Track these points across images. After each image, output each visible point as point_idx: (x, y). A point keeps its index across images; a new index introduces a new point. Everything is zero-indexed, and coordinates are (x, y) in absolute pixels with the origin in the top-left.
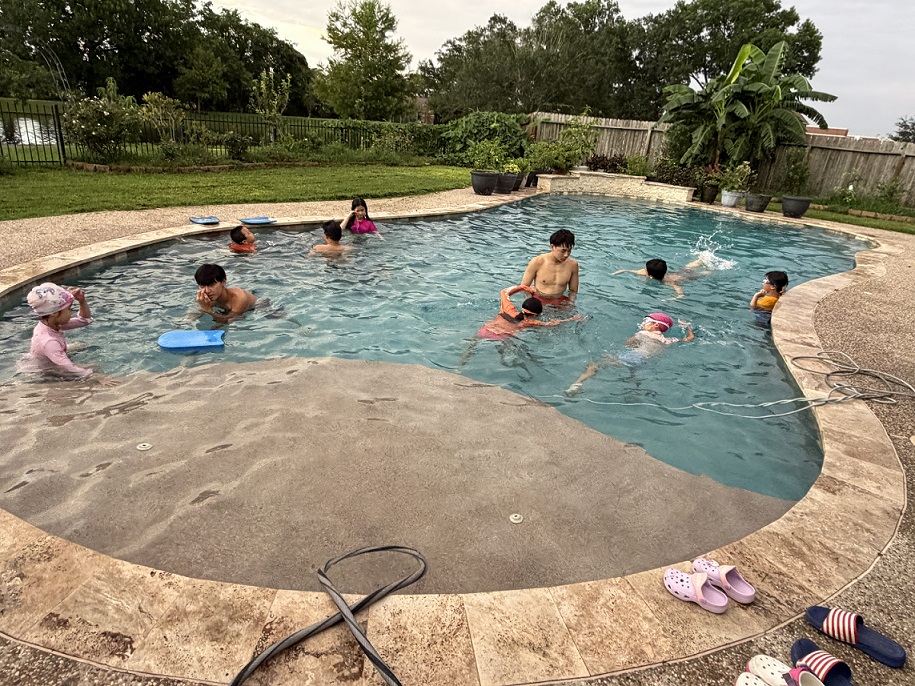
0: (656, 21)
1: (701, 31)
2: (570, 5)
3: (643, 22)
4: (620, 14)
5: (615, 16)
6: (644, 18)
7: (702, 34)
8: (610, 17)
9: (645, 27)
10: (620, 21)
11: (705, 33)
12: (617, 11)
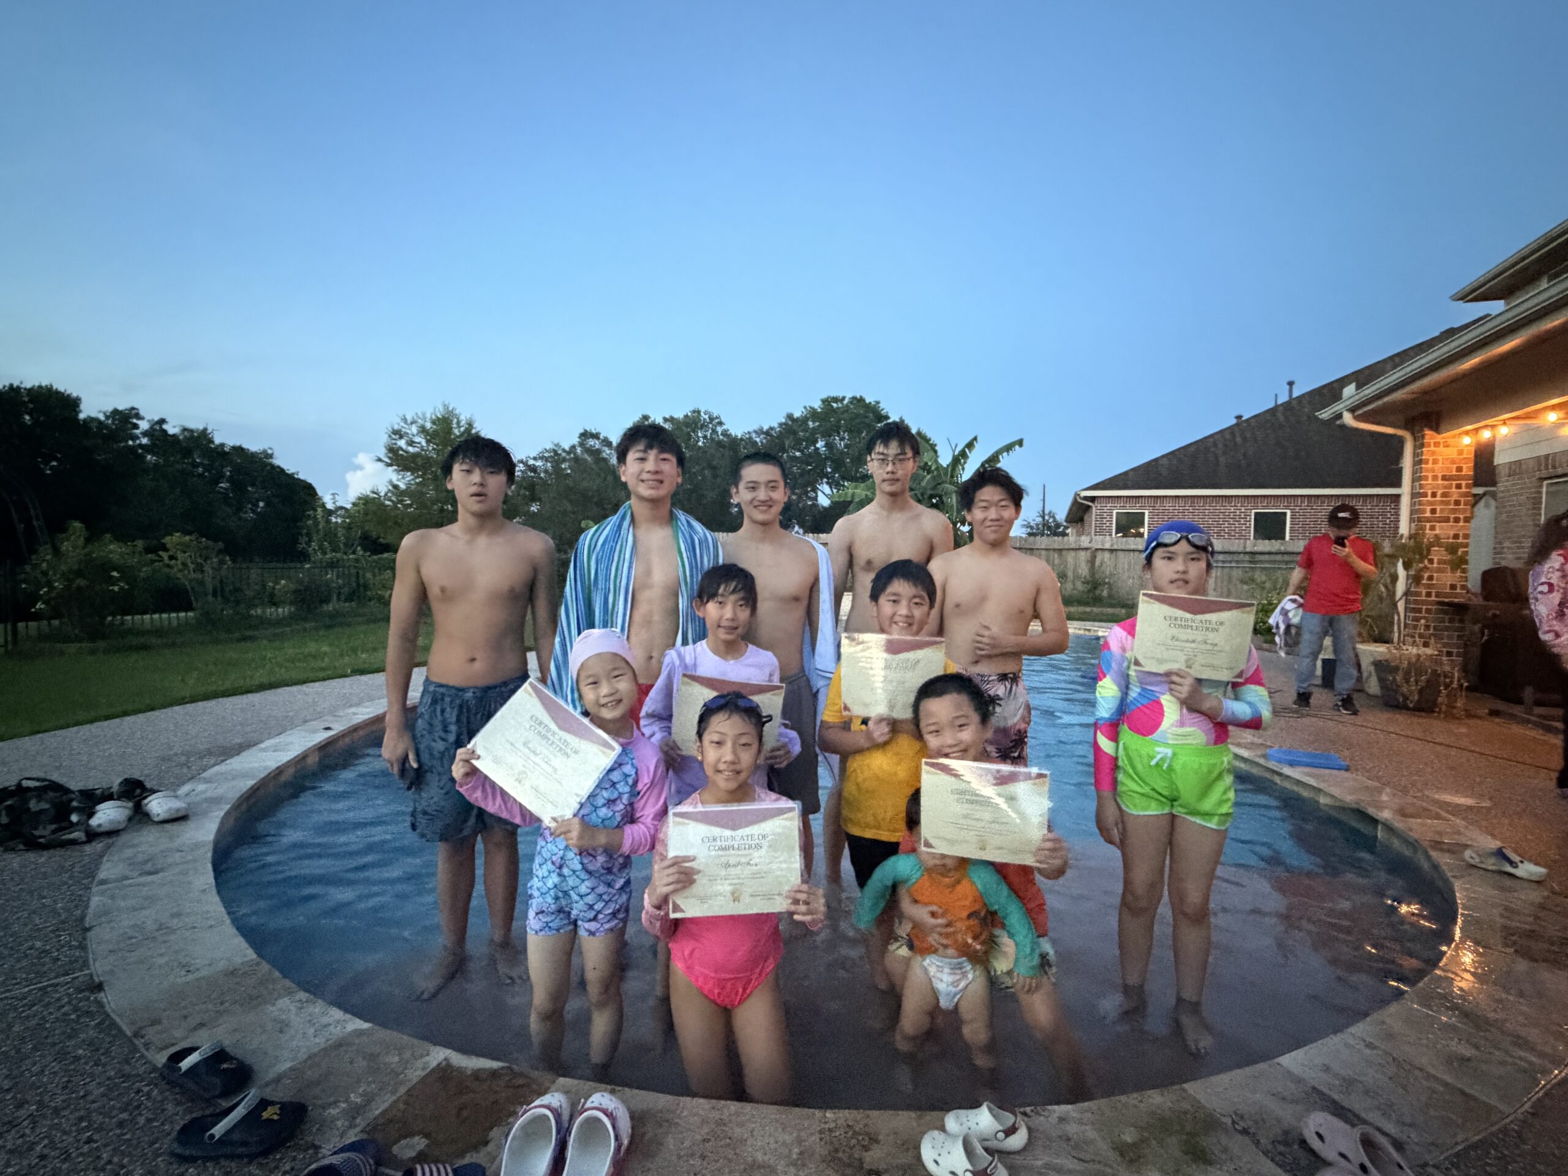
0: (767, 433)
1: (817, 442)
2: (666, 420)
3: (754, 435)
4: (725, 427)
5: (719, 429)
6: (755, 432)
7: (818, 445)
8: (714, 431)
9: (758, 440)
10: (725, 433)
11: (820, 444)
12: (721, 423)
